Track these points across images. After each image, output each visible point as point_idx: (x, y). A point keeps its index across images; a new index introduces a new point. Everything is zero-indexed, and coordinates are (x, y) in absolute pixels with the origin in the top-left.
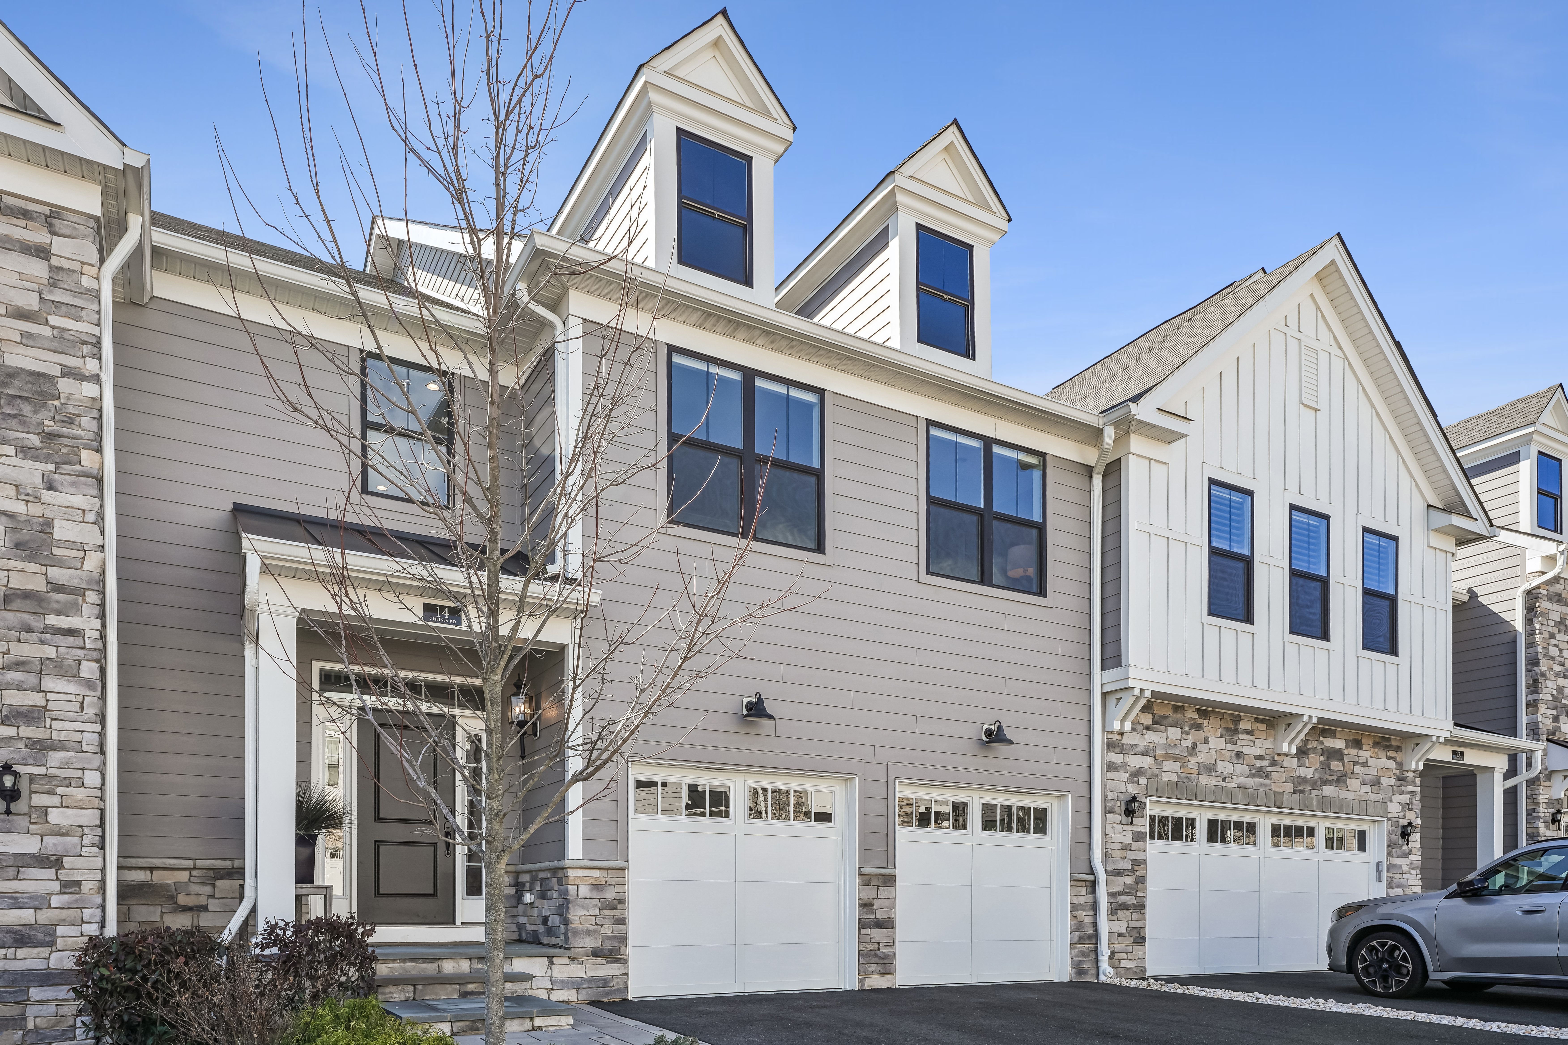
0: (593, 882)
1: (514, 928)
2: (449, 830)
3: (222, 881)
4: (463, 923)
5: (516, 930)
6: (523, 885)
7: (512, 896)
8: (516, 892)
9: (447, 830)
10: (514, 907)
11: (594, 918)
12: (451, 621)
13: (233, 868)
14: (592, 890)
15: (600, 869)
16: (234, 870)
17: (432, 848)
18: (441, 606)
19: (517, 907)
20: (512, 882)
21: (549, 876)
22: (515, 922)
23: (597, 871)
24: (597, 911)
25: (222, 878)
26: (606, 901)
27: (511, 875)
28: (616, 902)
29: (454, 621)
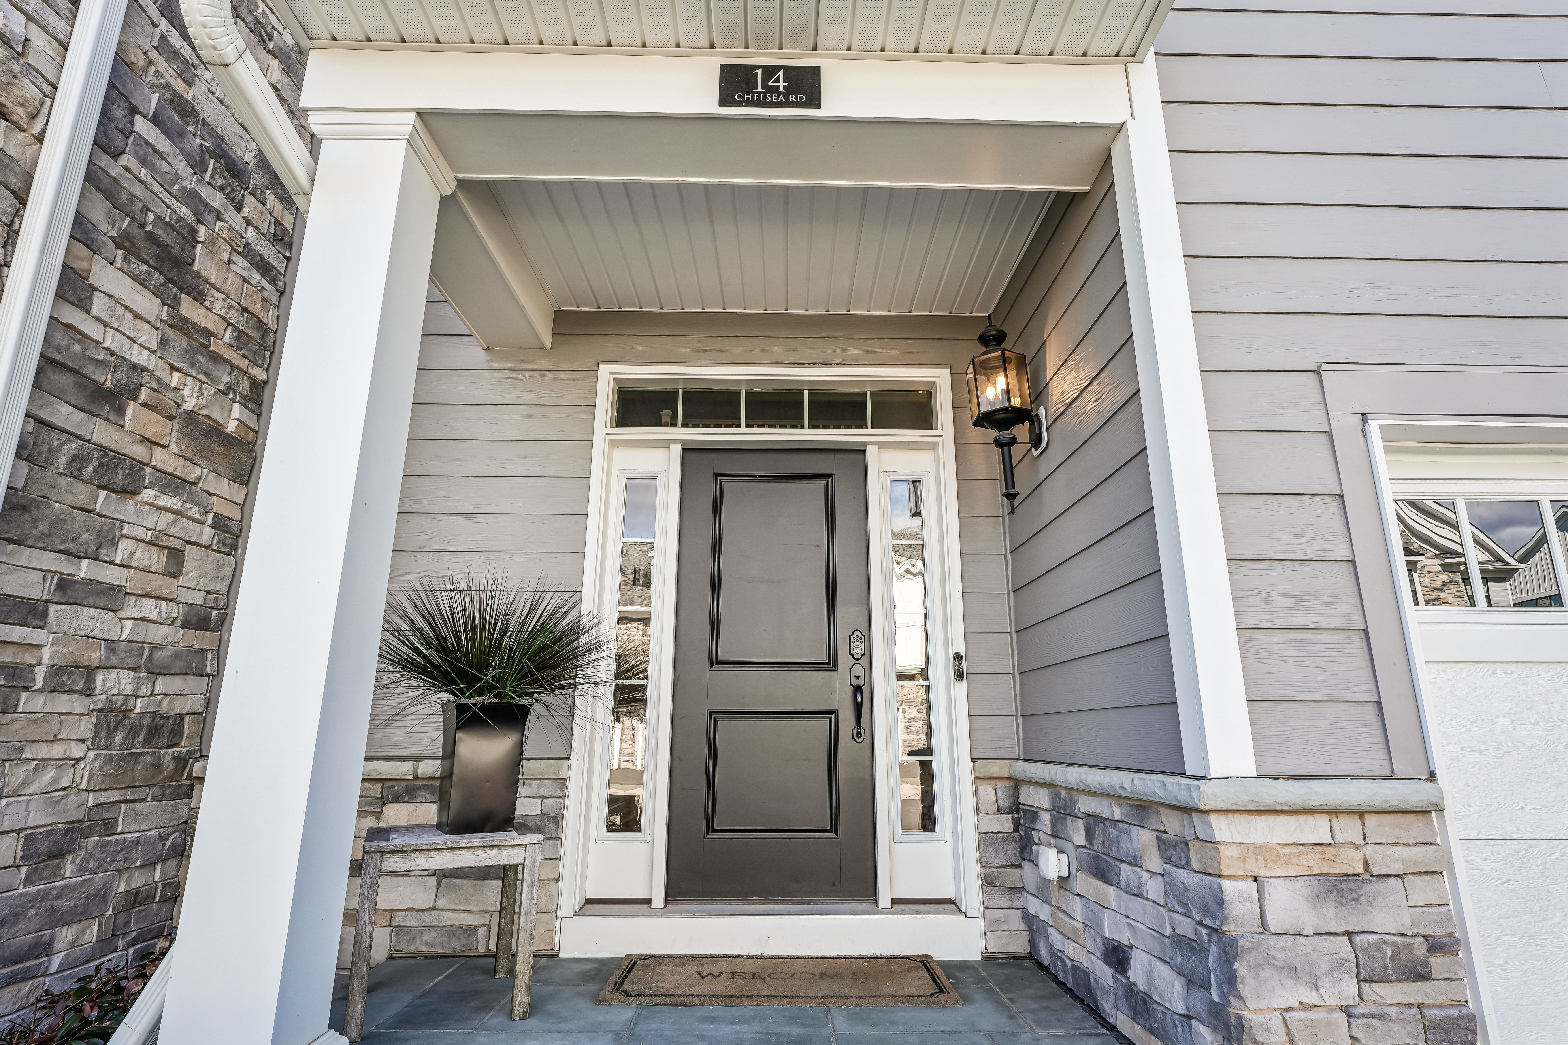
0: (1314, 862)
1: (1016, 922)
2: (860, 682)
3: (397, 806)
4: (894, 901)
5: (1023, 927)
6: (1033, 815)
7: (1005, 837)
8: (1016, 828)
9: (855, 682)
10: (1012, 866)
11: (1341, 1017)
12: (792, 98)
13: (416, 778)
14: (1316, 899)
15: (1334, 812)
16: (419, 783)
17: (824, 723)
18: (765, 68)
19: (1020, 866)
20: (1004, 802)
21: (1117, 814)
22: (1017, 904)
23: (1323, 822)
24: (1350, 988)
25: (397, 799)
26: (1379, 946)
27: (1001, 784)
28: (1419, 947)
29: (802, 98)
